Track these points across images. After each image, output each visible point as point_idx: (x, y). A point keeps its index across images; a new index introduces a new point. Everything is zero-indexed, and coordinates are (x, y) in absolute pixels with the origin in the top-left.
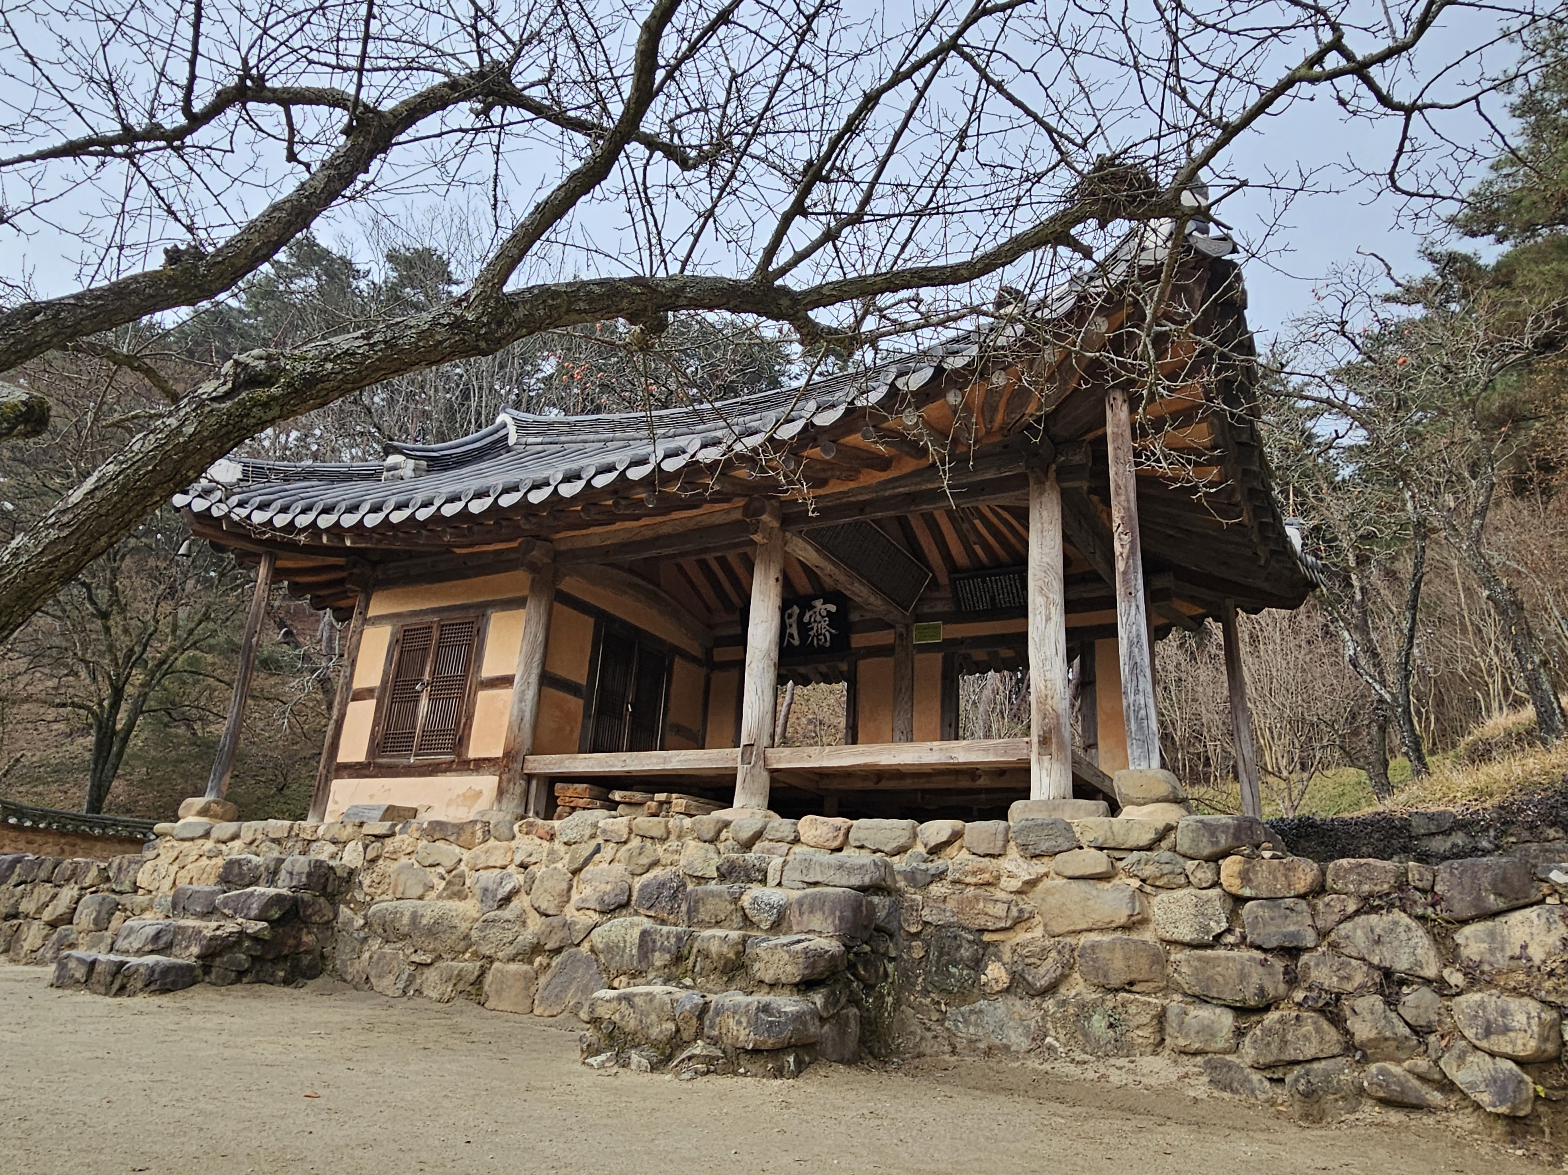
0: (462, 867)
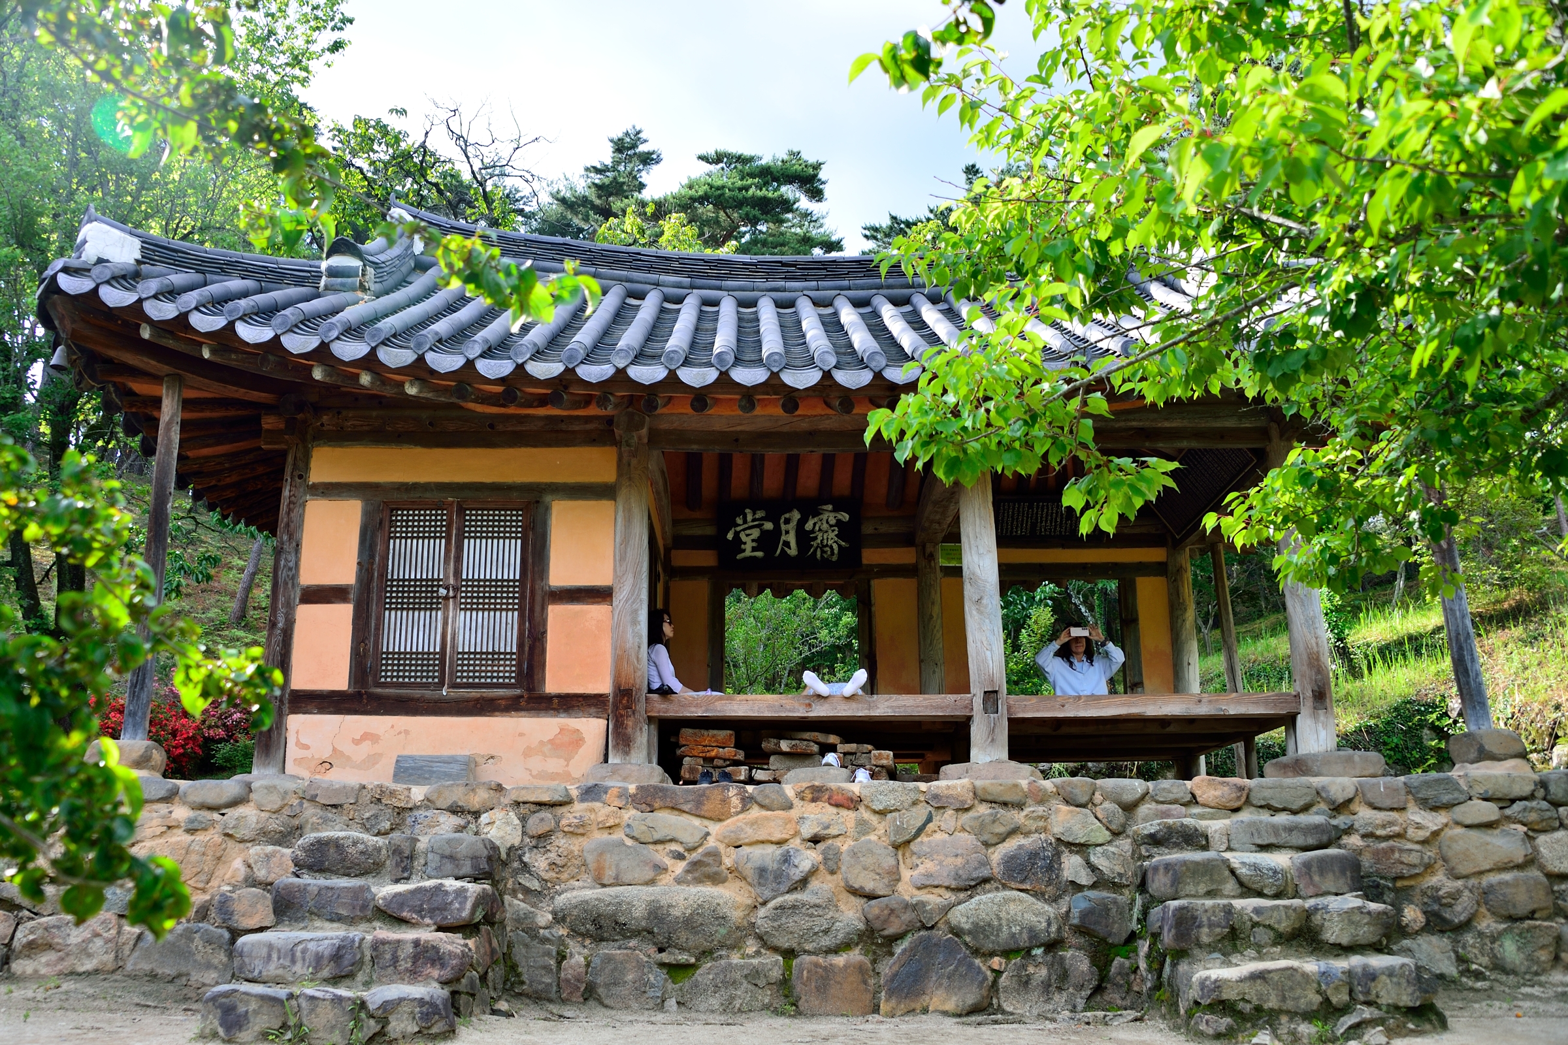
0: (711, 843)
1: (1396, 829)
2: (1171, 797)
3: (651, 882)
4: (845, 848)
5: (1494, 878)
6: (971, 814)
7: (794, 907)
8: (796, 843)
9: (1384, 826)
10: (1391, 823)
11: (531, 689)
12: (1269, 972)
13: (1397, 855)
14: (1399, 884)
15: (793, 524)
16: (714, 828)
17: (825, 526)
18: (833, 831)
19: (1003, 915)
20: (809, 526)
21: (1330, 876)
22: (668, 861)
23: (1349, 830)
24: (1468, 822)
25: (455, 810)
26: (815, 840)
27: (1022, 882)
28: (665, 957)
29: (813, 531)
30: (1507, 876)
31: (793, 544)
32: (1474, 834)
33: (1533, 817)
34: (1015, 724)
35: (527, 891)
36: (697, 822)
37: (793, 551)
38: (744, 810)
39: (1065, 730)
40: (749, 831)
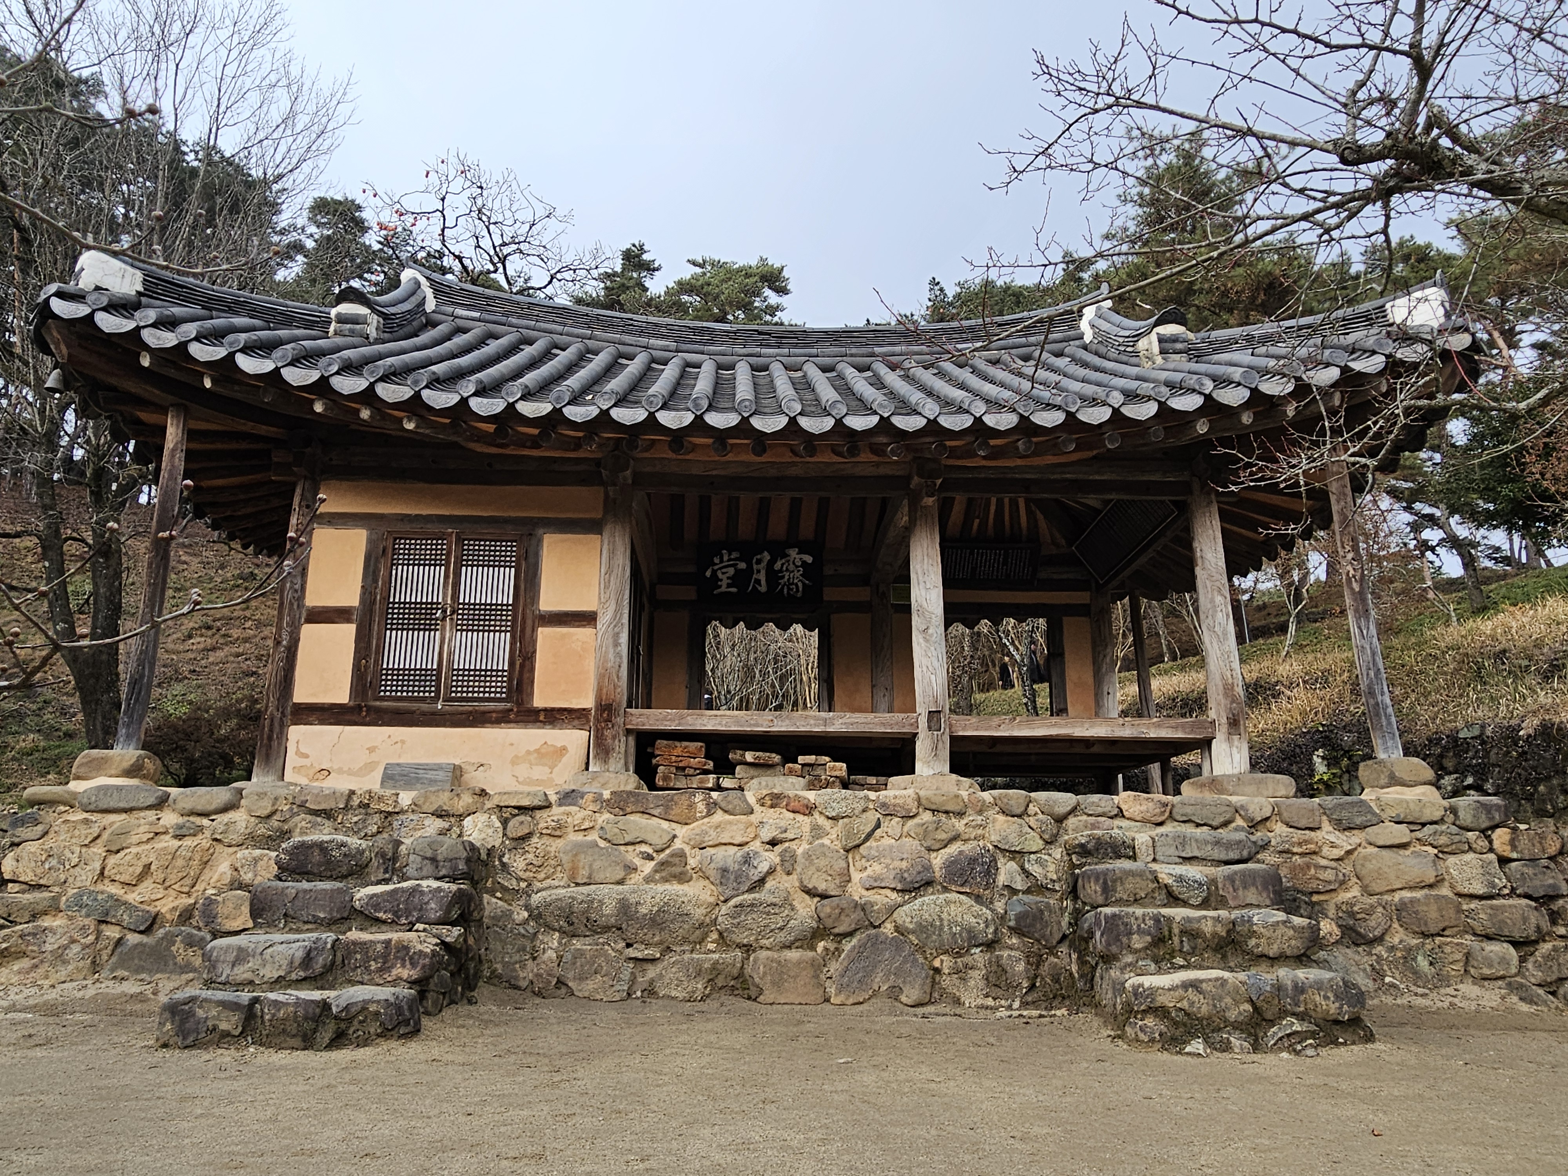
0: (678, 844)
1: (1312, 847)
2: (1100, 810)
3: (620, 882)
4: (800, 851)
5: (1407, 894)
6: (916, 820)
7: (752, 905)
8: (756, 846)
9: (1300, 844)
10: (1307, 842)
11: (519, 703)
12: (1202, 981)
13: (1313, 871)
14: (1315, 898)
15: (764, 564)
16: (682, 831)
17: (792, 567)
18: (790, 835)
19: (945, 916)
20: (777, 566)
21: (1253, 890)
22: (638, 861)
23: (1265, 846)
24: (1381, 843)
25: (440, 814)
26: (773, 843)
27: (962, 885)
28: (632, 953)
29: (781, 571)
30: (1419, 894)
31: (763, 582)
32: (1385, 853)
33: (1443, 840)
34: (955, 740)
35: (505, 889)
36: (665, 825)
37: (763, 588)
38: (709, 814)
39: (999, 748)
40: (713, 833)
